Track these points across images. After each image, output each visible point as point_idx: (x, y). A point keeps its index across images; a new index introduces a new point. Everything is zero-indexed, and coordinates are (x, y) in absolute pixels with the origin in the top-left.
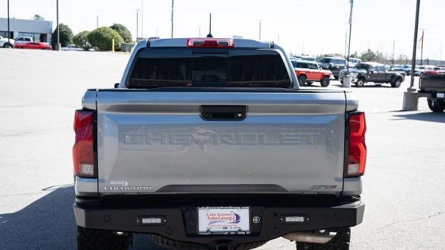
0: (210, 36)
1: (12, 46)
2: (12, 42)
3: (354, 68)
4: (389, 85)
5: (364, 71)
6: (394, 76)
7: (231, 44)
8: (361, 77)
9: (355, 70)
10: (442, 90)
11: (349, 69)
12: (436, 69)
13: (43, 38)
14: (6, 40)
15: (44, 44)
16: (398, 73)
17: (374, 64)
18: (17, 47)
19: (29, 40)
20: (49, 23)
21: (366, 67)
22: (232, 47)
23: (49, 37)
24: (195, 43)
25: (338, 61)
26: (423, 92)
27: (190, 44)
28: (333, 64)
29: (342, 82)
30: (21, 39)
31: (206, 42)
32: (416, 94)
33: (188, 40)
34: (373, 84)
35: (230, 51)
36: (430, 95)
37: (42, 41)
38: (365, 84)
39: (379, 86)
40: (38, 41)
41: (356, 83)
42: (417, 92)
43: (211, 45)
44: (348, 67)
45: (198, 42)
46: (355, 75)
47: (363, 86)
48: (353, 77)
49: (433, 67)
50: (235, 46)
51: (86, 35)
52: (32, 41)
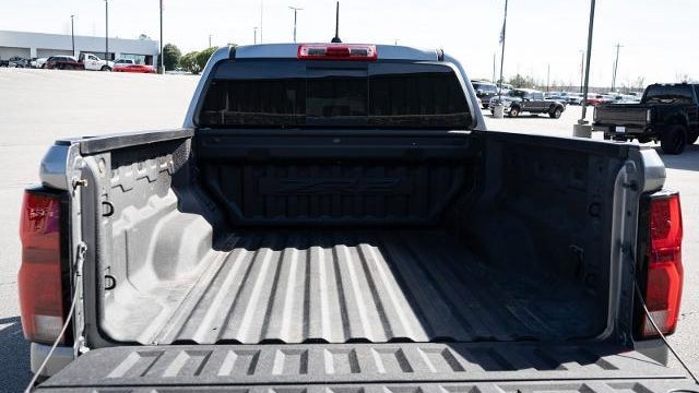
0: (336, 40)
1: (110, 69)
2: (111, 64)
3: (506, 95)
4: (547, 115)
5: (519, 99)
6: (553, 105)
7: (371, 54)
8: (514, 106)
9: (508, 98)
10: (623, 123)
11: (503, 97)
12: (598, 97)
13: (148, 59)
14: (104, 62)
15: (149, 67)
16: (558, 102)
17: (530, 91)
18: (117, 70)
19: (130, 62)
20: (155, 43)
21: (522, 95)
22: (374, 59)
23: (155, 59)
24: (311, 52)
25: (488, 87)
26: (598, 125)
27: (303, 53)
28: (481, 91)
29: (493, 112)
30: (122, 61)
31: (330, 50)
32: (590, 127)
33: (300, 46)
34: (528, 114)
35: (370, 65)
36: (607, 129)
37: (147, 63)
38: (520, 114)
39: (537, 117)
40: (142, 64)
41: (510, 113)
42: (590, 124)
43: (337, 55)
44: (500, 94)
45: (316, 51)
46: (508, 104)
47: (517, 117)
48: (506, 105)
49: (596, 94)
50: (379, 57)
51: (195, 56)
52: (134, 64)
